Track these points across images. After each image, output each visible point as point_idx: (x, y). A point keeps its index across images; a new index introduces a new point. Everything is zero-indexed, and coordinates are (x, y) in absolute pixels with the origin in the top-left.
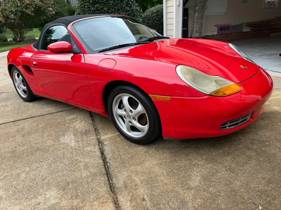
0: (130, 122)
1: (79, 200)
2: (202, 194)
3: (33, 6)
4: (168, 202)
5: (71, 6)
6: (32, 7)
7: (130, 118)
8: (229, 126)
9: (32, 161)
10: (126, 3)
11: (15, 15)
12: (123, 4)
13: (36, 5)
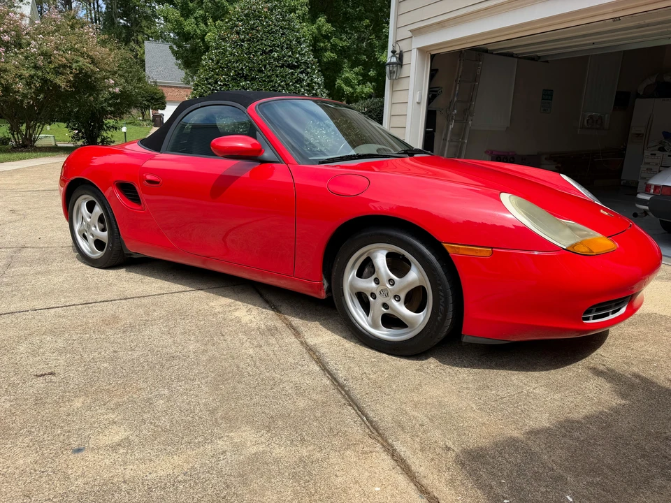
0: (385, 306)
1: (310, 448)
2: (562, 442)
3: (74, 71)
4: (501, 454)
5: (147, 83)
6: (71, 73)
7: (387, 295)
8: (595, 318)
9: (167, 377)
10: (307, 86)
11: (28, 84)
12: (302, 87)
13: (81, 69)
